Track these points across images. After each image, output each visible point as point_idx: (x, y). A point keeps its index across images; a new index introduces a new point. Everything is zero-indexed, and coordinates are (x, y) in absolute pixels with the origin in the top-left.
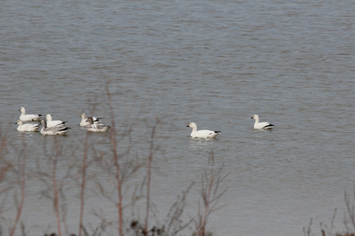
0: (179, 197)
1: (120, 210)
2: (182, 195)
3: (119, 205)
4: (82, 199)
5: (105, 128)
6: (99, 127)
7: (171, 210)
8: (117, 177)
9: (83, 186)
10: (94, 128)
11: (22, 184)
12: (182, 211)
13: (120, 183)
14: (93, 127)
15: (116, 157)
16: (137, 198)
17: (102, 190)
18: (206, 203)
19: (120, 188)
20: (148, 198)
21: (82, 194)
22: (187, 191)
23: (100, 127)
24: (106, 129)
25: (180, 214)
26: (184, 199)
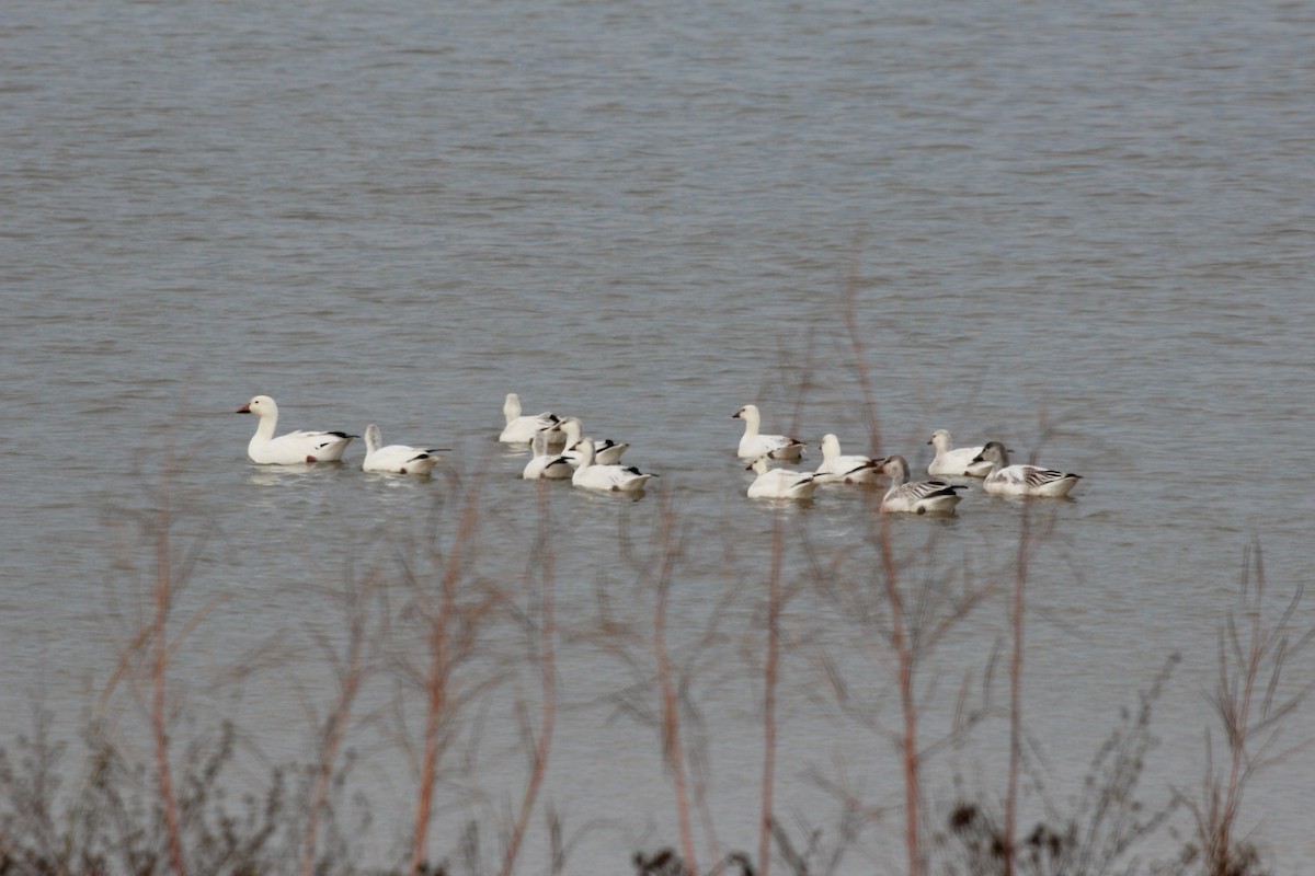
0: (1125, 714)
1: (912, 766)
2: (1135, 709)
3: (907, 744)
4: (769, 722)
5: (1057, 482)
6: (1031, 478)
7: (1097, 763)
8: (896, 639)
9: (771, 675)
10: (1011, 482)
11: (544, 663)
12: (1139, 766)
13: (908, 662)
14: (1010, 479)
15: (888, 565)
16: (974, 719)
17: (841, 690)
18: (1236, 739)
19: (906, 682)
20: (1015, 716)
21: (769, 702)
22: (1156, 692)
23: (1038, 475)
24: (1061, 485)
25: (1133, 780)
26: (1144, 720)
